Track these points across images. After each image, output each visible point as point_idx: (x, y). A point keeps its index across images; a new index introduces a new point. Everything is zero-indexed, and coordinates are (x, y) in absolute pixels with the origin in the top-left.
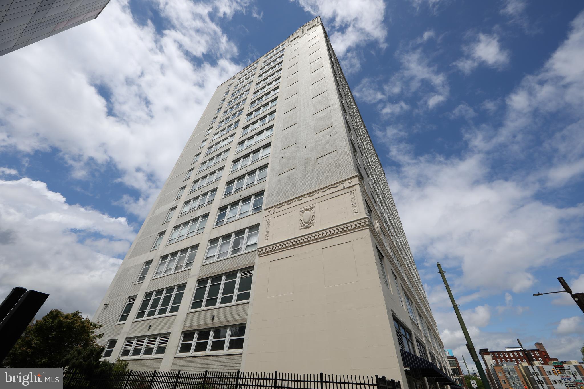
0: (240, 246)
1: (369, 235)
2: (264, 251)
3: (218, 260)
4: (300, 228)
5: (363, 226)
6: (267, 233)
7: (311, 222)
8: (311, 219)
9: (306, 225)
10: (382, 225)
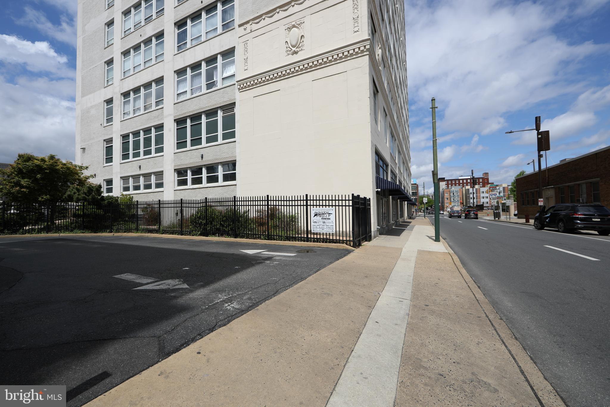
0: (215, 79)
1: (368, 63)
2: (245, 85)
3: (192, 96)
4: (286, 54)
5: (362, 51)
6: (246, 60)
7: (300, 45)
8: (299, 41)
9: (293, 49)
10: (384, 54)
